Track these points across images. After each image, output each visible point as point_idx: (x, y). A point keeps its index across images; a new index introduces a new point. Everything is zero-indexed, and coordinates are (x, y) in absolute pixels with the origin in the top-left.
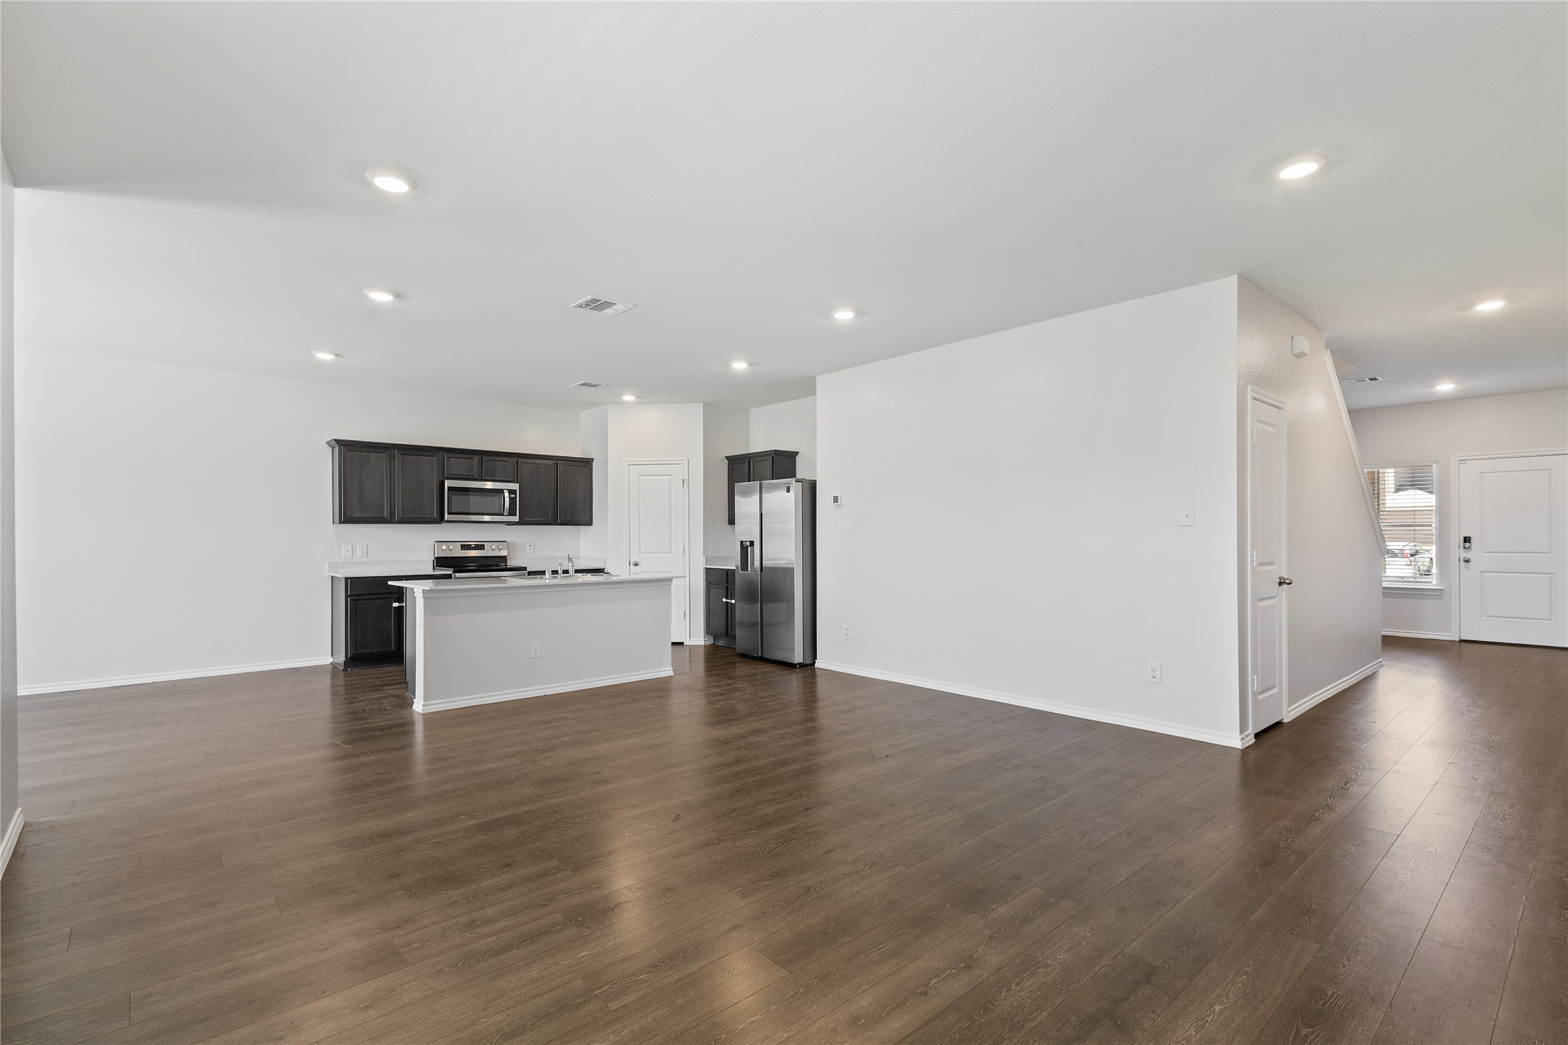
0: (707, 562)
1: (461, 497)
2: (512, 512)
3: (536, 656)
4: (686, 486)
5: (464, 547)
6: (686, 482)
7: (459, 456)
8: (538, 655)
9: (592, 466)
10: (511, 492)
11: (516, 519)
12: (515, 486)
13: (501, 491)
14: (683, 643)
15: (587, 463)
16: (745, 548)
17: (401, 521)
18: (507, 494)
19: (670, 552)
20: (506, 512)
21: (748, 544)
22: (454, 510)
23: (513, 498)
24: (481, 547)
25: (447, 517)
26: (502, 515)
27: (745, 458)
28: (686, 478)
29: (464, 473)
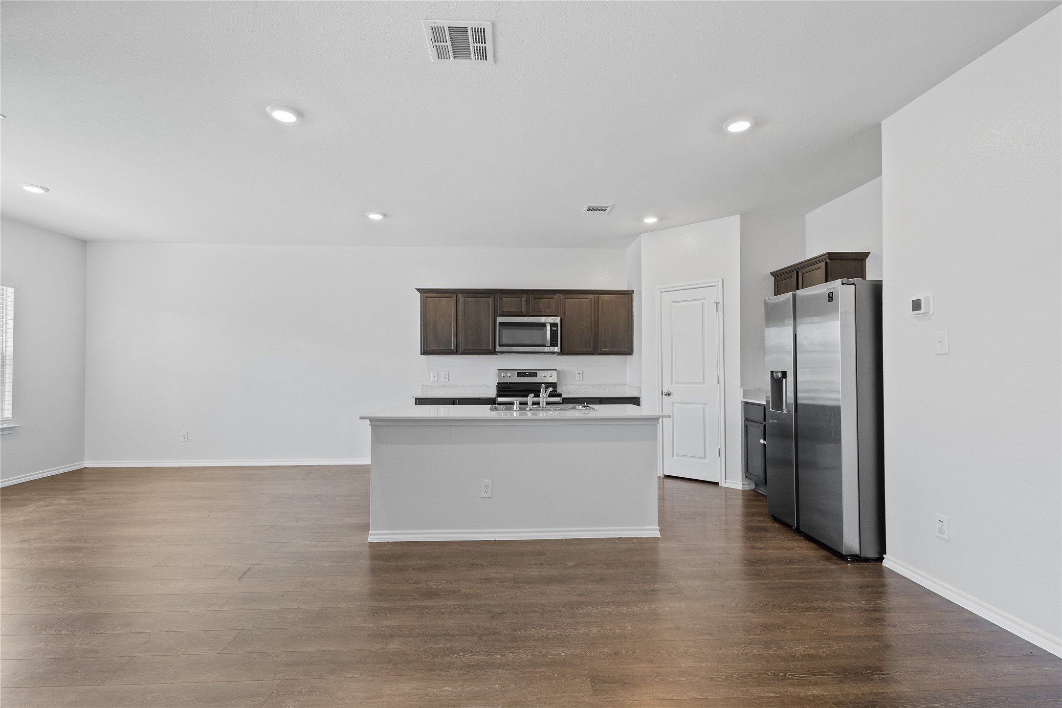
0: (745, 396)
1: (509, 331)
2: (553, 343)
3: (487, 495)
4: (720, 310)
5: (521, 374)
6: (720, 305)
7: (509, 296)
8: (489, 495)
9: (632, 298)
10: (553, 325)
11: (557, 349)
12: (557, 320)
13: (544, 325)
14: (718, 483)
15: (628, 294)
16: (778, 382)
17: (464, 353)
18: (548, 328)
19: (703, 383)
20: (548, 344)
21: (780, 375)
22: (504, 342)
23: (555, 330)
24: (534, 374)
25: (498, 349)
26: (545, 346)
27: (792, 271)
28: (721, 300)
29: (514, 310)
